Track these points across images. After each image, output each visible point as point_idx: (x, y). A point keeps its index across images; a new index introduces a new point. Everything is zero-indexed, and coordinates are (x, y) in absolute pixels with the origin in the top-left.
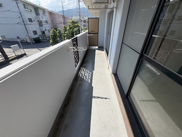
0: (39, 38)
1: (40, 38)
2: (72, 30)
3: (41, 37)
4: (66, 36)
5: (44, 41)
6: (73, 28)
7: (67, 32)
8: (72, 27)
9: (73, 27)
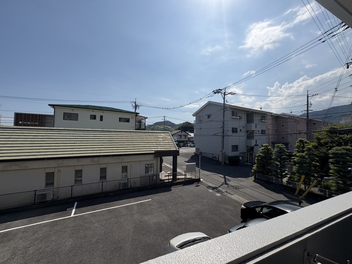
0: (238, 157)
1: (241, 158)
2: (324, 150)
3: (243, 157)
4: (299, 163)
5: (247, 163)
6: (330, 144)
7: (304, 154)
8: (326, 143)
9: (332, 142)
